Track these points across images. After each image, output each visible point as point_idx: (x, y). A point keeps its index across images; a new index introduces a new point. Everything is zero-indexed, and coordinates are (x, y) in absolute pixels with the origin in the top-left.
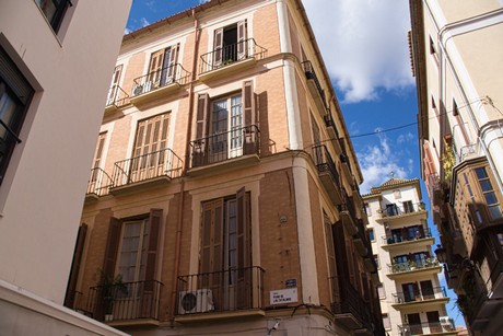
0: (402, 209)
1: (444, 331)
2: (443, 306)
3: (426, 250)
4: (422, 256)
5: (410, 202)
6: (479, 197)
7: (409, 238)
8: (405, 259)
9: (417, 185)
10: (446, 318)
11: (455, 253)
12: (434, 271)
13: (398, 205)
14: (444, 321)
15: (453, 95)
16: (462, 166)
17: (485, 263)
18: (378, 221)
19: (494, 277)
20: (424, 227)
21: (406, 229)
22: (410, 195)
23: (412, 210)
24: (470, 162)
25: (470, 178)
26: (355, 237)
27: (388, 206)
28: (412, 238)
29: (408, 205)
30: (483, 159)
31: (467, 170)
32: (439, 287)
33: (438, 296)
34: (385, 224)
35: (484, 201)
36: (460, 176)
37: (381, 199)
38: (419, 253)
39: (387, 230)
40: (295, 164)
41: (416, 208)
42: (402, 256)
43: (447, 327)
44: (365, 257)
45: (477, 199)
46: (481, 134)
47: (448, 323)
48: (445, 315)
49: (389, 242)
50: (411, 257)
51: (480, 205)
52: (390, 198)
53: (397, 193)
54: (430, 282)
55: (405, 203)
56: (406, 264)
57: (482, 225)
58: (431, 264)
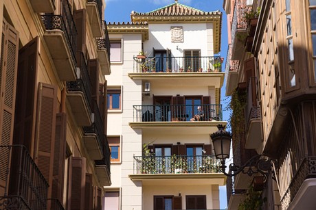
0: (180, 62)
4: (199, 151)
5: (197, 54)
7: (182, 116)
8: (168, 151)
9: (216, 24)
11: (248, 147)
13: (175, 53)
17: (288, 161)
18: (133, 77)
19: (294, 187)
20: (213, 102)
21: (180, 100)
22: (200, 39)
23: (197, 67)
26: (72, 85)
27: (156, 52)
28: (187, 117)
29: (192, 57)
34: (145, 84)
37: (145, 37)
38: (194, 146)
39: (145, 96)
41: (205, 64)
42: (163, 146)
44: (87, 130)
49: (146, 117)
50: (180, 151)
52: (163, 37)
53: (176, 33)
55: (187, 54)
56: (168, 161)
57: (294, 89)
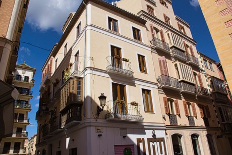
0: (23, 79)
1: (22, 137)
2: (26, 126)
3: (27, 100)
4: (24, 102)
5: (28, 77)
6: (75, 91)
8: (16, 101)
9: (34, 71)
10: (25, 132)
12: (27, 110)
13: (22, 76)
14: (24, 132)
15: (79, 49)
16: (74, 78)
20: (30, 90)
21: (21, 88)
22: (30, 74)
23: (28, 81)
24: (77, 78)
25: (75, 83)
27: (17, 75)
28: (23, 93)
29: (27, 78)
30: (82, 78)
31: (75, 80)
32: (27, 118)
33: (25, 121)
35: (76, 94)
36: (71, 81)
40: (5, 46)
41: (30, 81)
43: (24, 135)
45: (74, 92)
46: (85, 69)
47: (25, 134)
48: (25, 130)
50: (19, 102)
51: (75, 95)
52: (20, 72)
53: (24, 71)
54: (24, 114)
55: (26, 77)
56: (16, 104)
58: (27, 107)
